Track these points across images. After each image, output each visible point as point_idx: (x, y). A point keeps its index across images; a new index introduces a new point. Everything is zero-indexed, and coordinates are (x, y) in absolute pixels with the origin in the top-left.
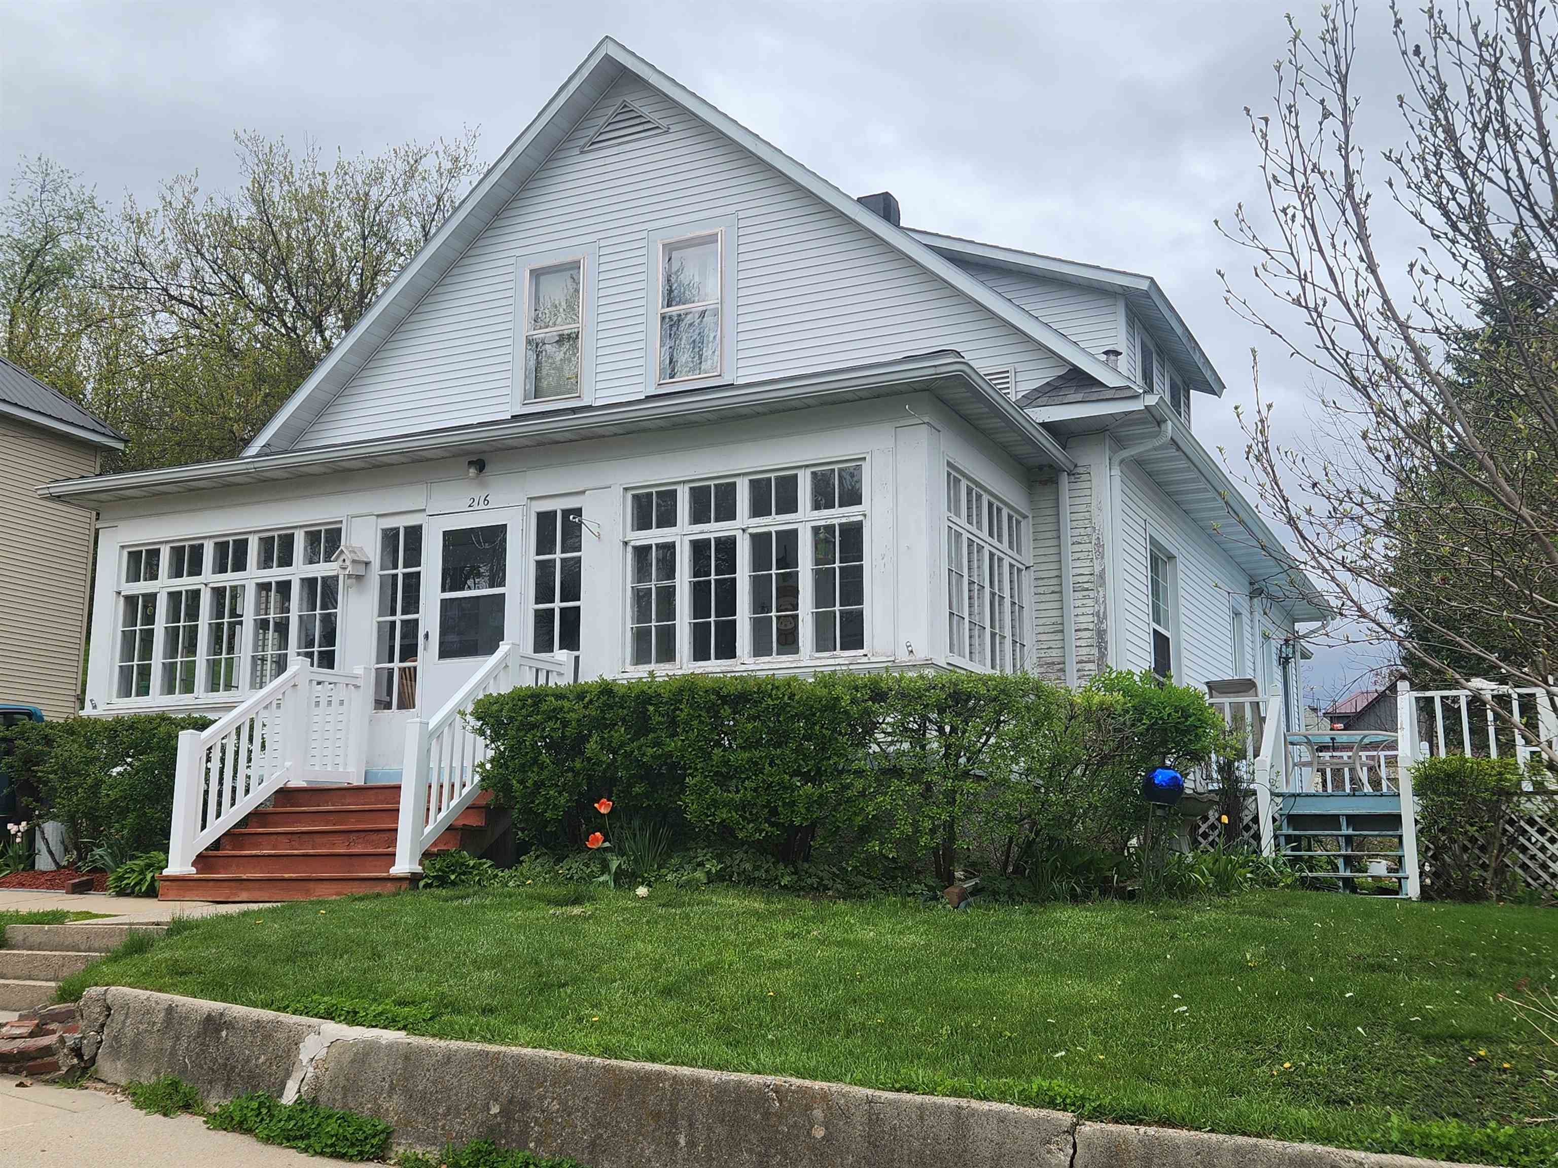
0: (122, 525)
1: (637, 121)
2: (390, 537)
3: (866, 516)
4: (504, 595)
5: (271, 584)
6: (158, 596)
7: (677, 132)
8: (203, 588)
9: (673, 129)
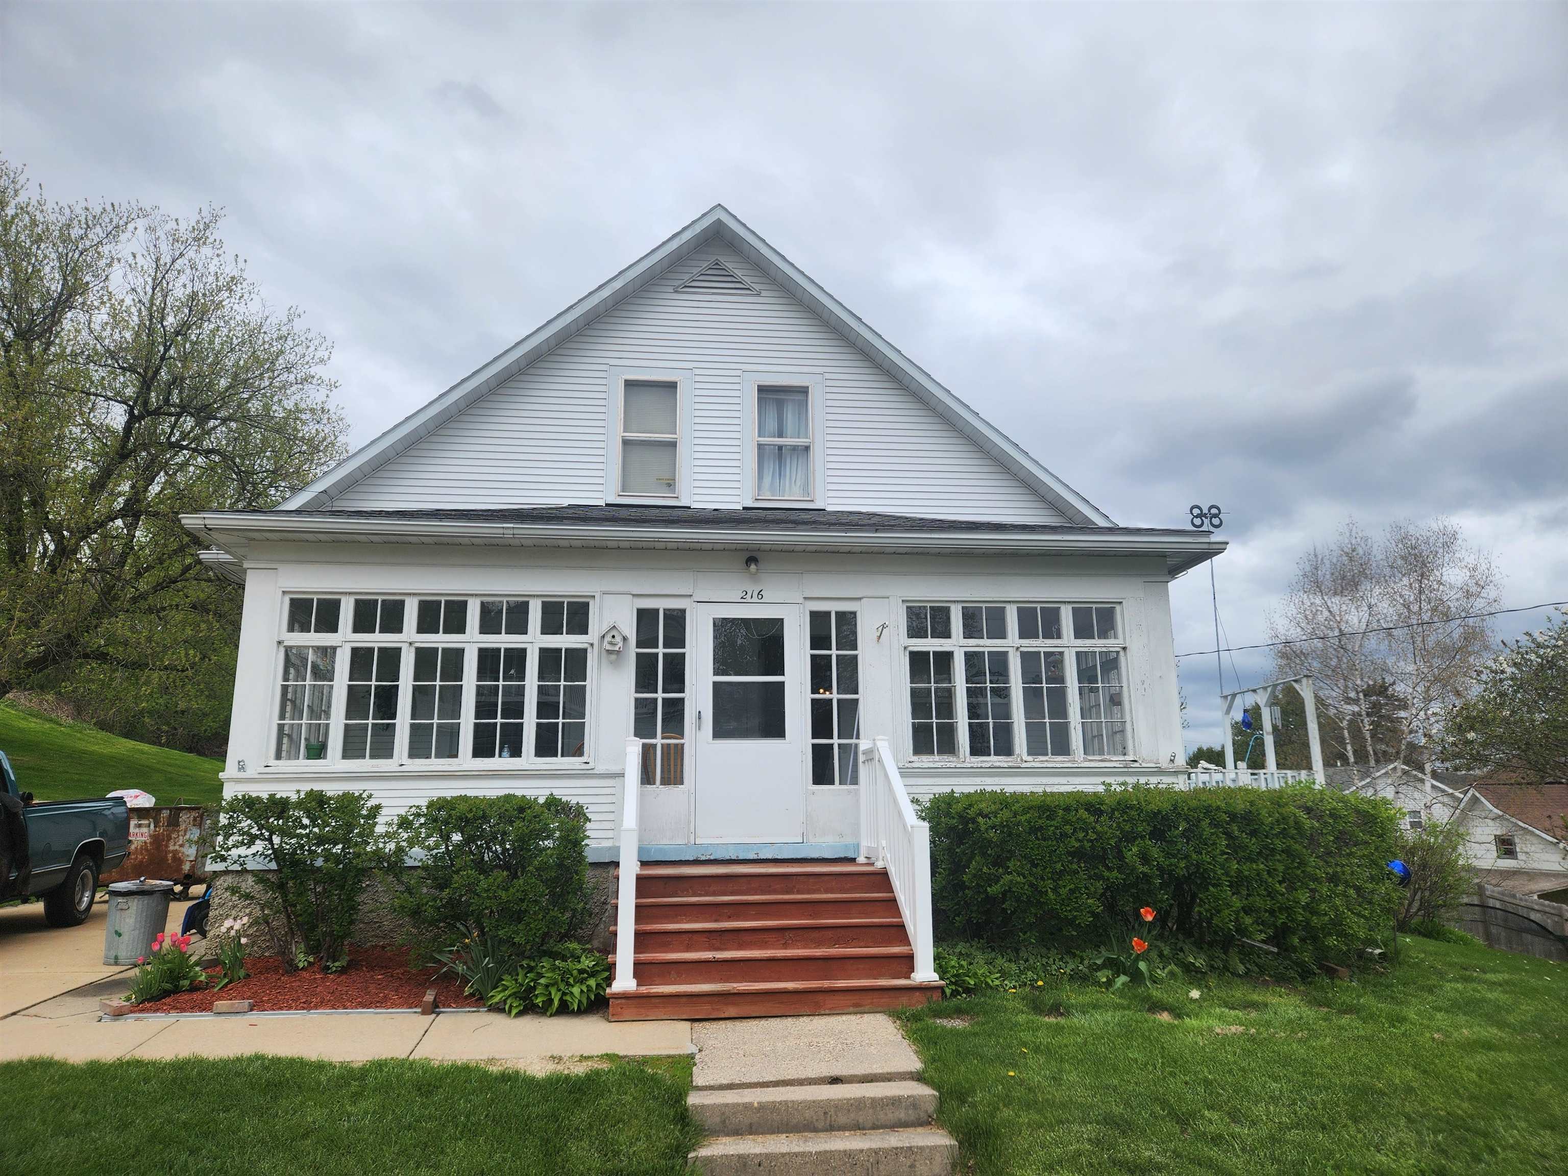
0: (284, 569)
1: (729, 279)
2: (646, 618)
3: (1124, 649)
4: (783, 683)
5: (499, 650)
6: (339, 651)
7: (768, 296)
8: (405, 647)
9: (764, 293)
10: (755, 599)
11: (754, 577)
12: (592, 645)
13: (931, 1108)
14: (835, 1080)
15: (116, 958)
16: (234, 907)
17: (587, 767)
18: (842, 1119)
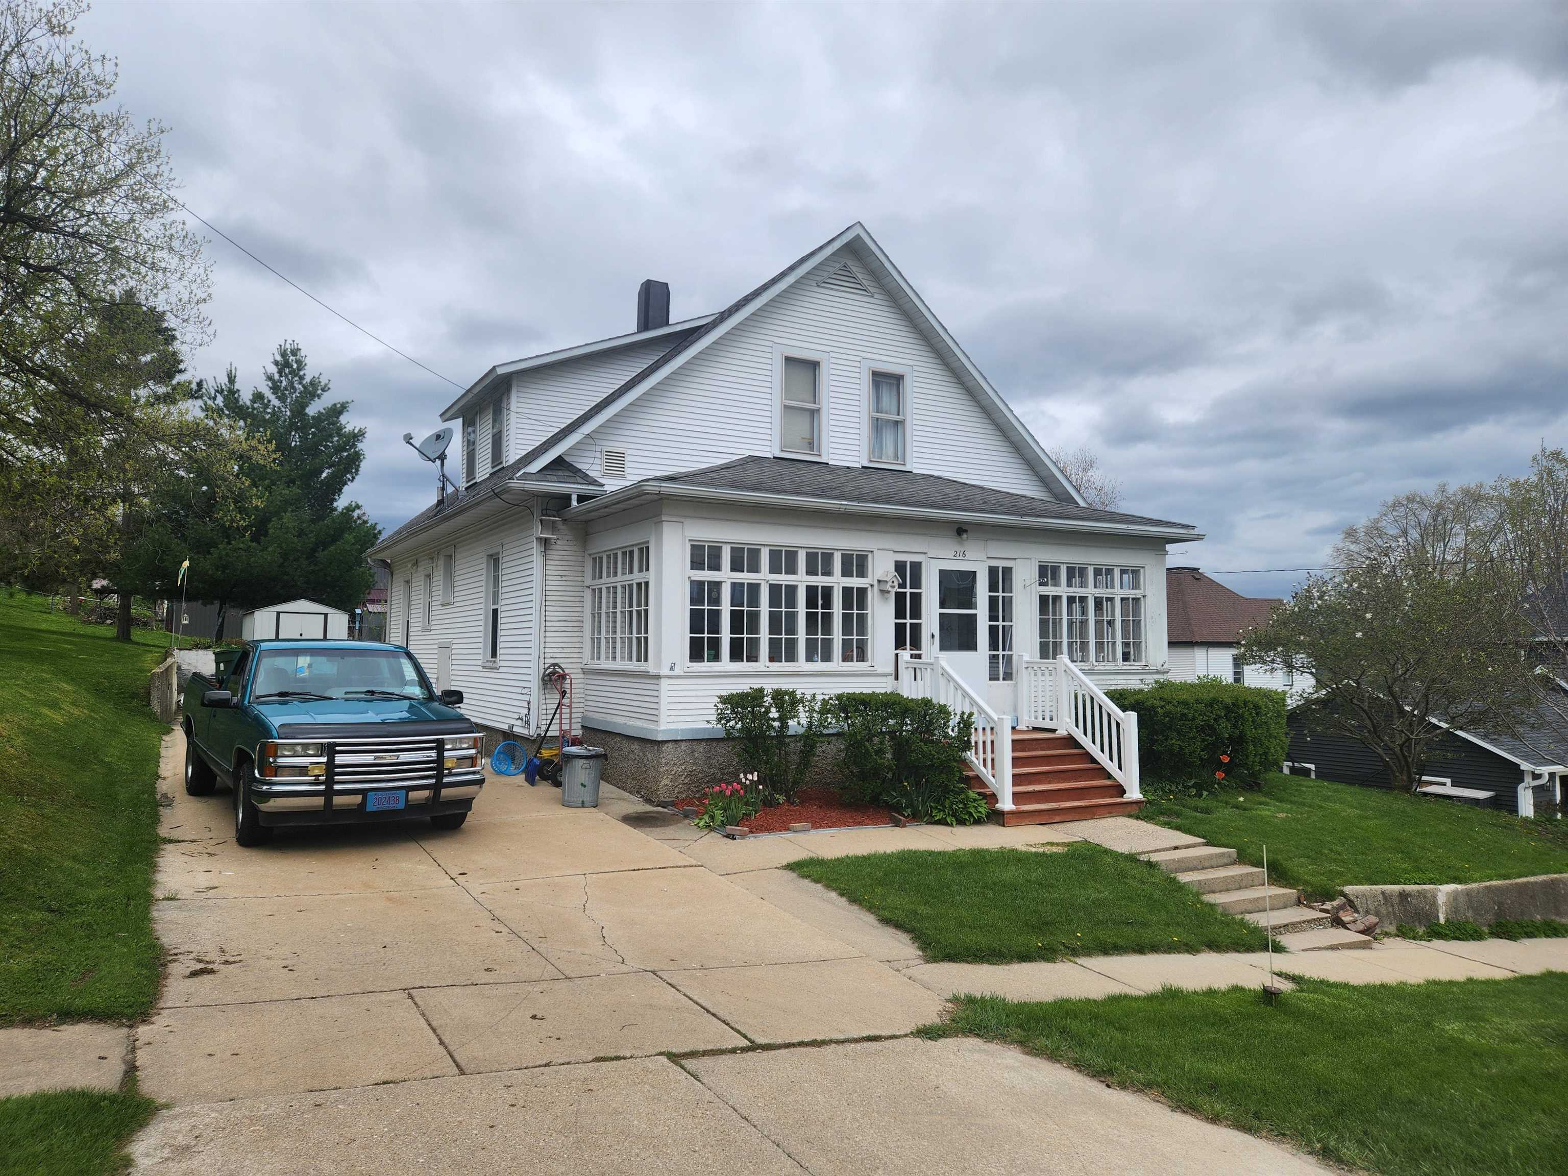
0: (687, 522)
1: (853, 280)
2: (900, 567)
3: (1144, 596)
4: (976, 615)
5: (817, 587)
6: (724, 584)
7: (878, 299)
8: (763, 584)
9: (876, 296)
10: (961, 557)
11: (961, 543)
12: (872, 586)
13: (1235, 856)
14: (1176, 848)
15: (583, 802)
16: (674, 764)
17: (872, 669)
18: (1207, 864)
